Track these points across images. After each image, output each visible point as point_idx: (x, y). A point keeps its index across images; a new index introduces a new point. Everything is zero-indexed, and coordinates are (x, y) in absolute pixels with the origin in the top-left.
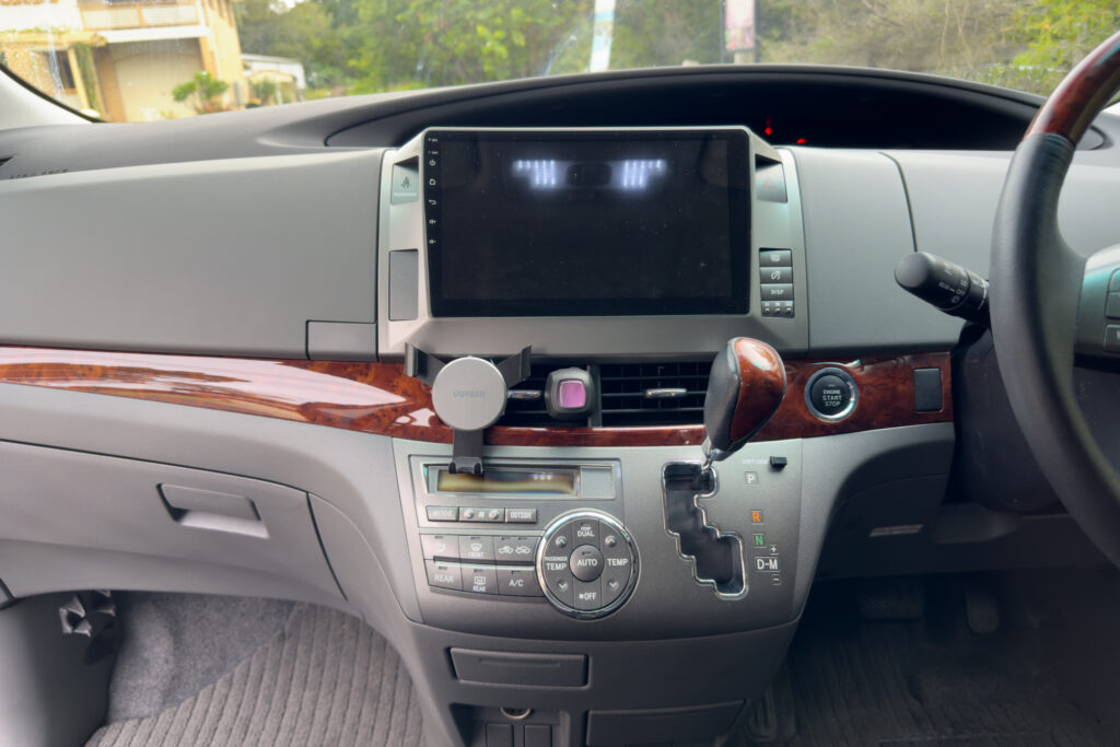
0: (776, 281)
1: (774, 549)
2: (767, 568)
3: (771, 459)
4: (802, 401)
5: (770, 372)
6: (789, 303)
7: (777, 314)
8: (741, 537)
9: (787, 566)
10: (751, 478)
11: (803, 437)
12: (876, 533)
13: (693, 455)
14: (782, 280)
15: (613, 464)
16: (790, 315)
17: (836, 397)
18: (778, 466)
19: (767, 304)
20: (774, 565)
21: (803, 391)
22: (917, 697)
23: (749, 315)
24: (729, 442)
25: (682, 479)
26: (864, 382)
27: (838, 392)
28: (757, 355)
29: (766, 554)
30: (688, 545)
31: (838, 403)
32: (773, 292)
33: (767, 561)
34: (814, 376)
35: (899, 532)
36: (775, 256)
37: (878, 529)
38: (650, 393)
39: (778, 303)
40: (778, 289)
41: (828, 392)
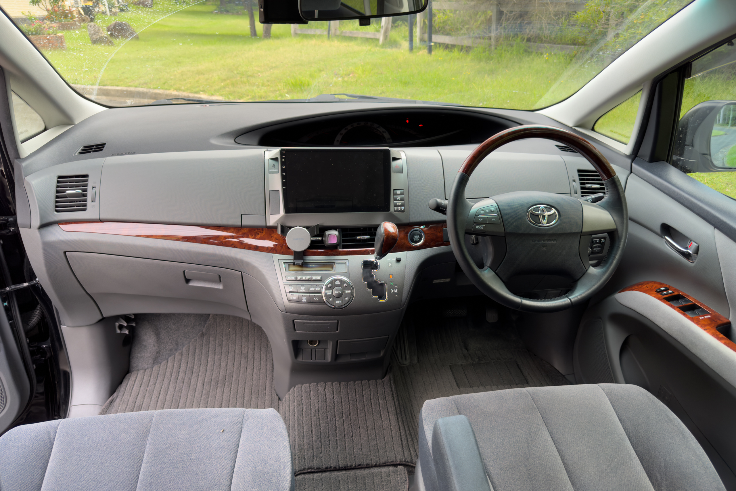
0: (399, 200)
1: (396, 286)
2: (394, 292)
3: (397, 258)
4: (407, 239)
5: (393, 233)
6: (403, 208)
7: (399, 211)
8: (386, 283)
9: (400, 291)
10: (390, 264)
11: (407, 251)
12: (435, 282)
13: (371, 258)
14: (401, 200)
15: (346, 261)
16: (403, 211)
17: (418, 238)
18: (398, 260)
19: (396, 208)
20: (396, 291)
21: (407, 236)
22: (467, 349)
23: (390, 212)
24: (382, 254)
25: (368, 266)
26: (427, 233)
27: (418, 236)
28: (390, 227)
29: (394, 288)
30: (370, 286)
31: (418, 240)
32: (398, 204)
33: (394, 290)
34: (411, 231)
35: (442, 281)
36: (399, 192)
37: (435, 280)
38: (358, 238)
39: (399, 208)
40: (399, 203)
41: (415, 236)
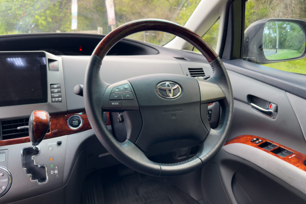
0: (56, 93)
1: (56, 167)
2: (54, 173)
3: (58, 142)
4: (67, 125)
6: (60, 99)
7: (57, 102)
8: (46, 166)
9: (61, 171)
10: (50, 148)
11: (68, 135)
12: (100, 156)
13: (29, 145)
14: (58, 92)
15: (5, 151)
16: (61, 102)
17: (77, 123)
18: (59, 144)
19: (53, 99)
20: (56, 172)
21: (67, 122)
23: (48, 103)
25: (28, 152)
26: (84, 118)
27: (77, 121)
29: (54, 169)
30: (28, 171)
31: (77, 124)
32: (55, 96)
33: (54, 171)
34: (70, 117)
35: (106, 155)
36: (55, 86)
38: (18, 128)
39: (57, 99)
40: (57, 95)
41: (74, 121)
